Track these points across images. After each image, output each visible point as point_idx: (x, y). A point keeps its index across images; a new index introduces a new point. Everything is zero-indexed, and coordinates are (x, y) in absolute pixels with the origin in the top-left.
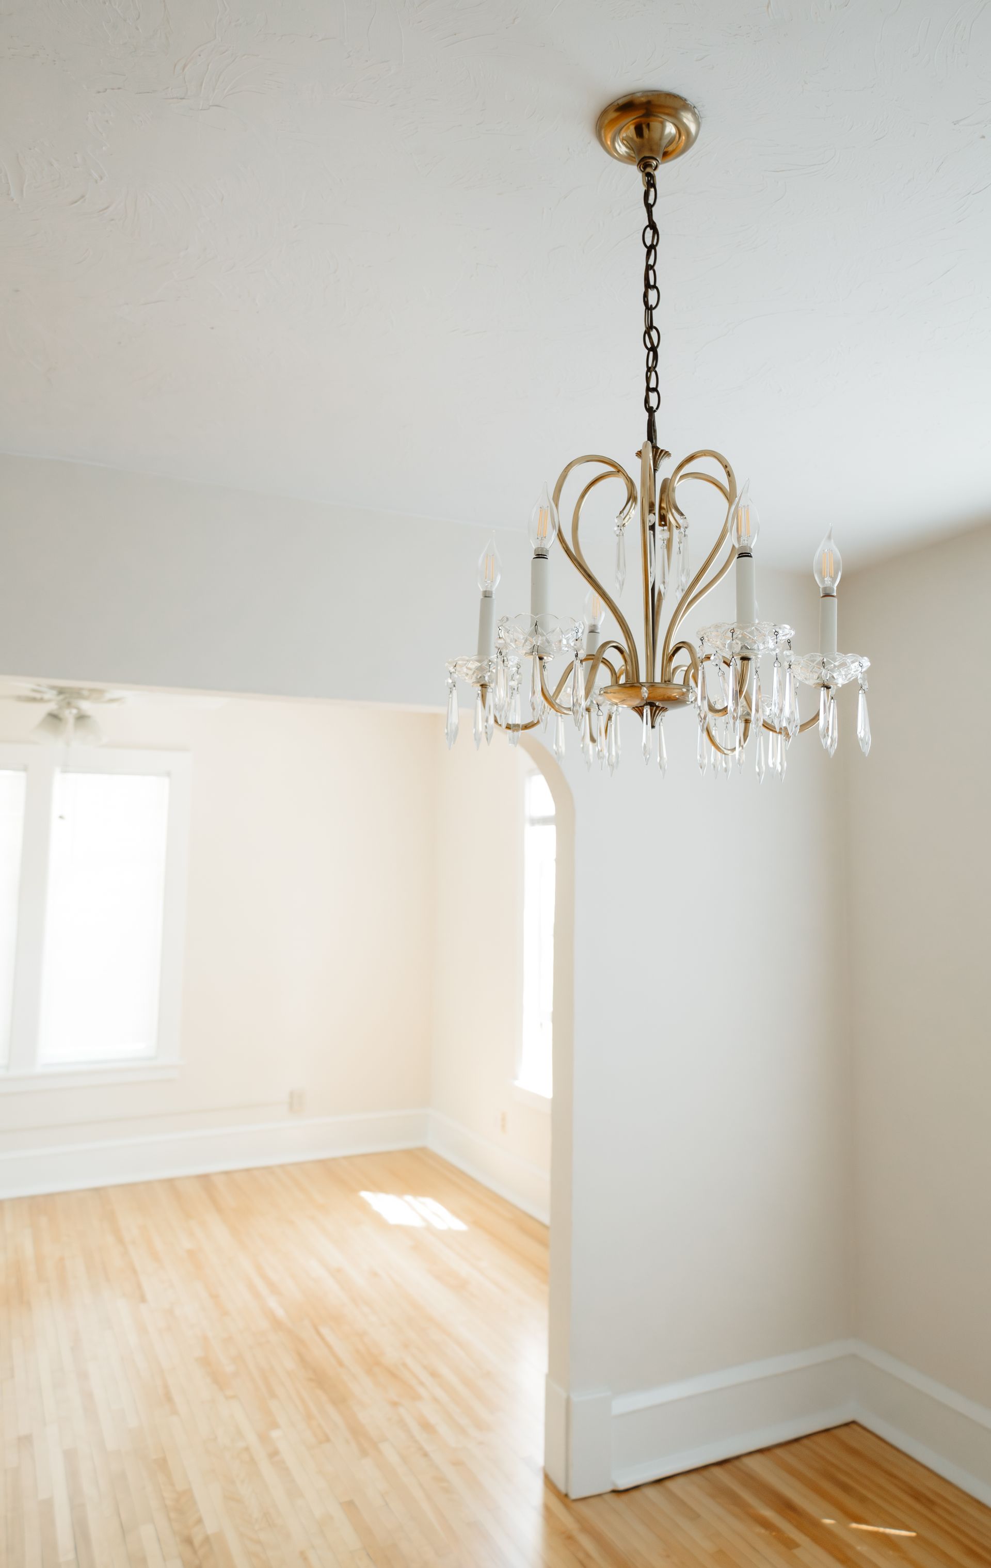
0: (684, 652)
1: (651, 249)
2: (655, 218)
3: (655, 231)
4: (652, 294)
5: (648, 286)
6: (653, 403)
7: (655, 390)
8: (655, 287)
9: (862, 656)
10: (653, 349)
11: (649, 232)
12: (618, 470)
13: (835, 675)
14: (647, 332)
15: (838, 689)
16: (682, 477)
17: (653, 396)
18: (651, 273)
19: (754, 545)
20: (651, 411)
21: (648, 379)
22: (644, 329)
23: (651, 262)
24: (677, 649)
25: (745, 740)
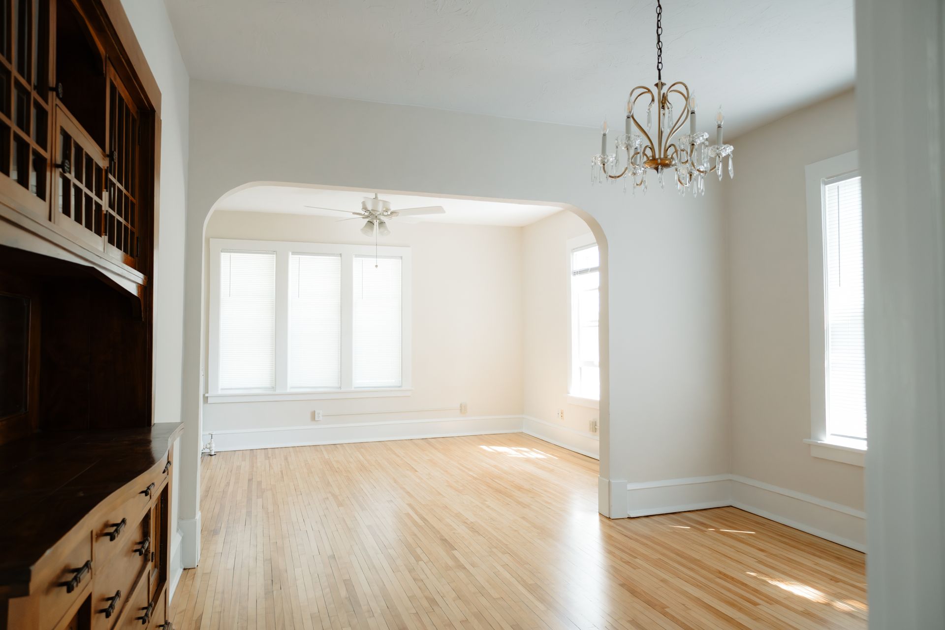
0: (672, 147)
1: (659, 14)
2: (660, 3)
3: (661, 8)
4: (660, 30)
5: (658, 27)
6: (660, 67)
7: (661, 63)
8: (660, 27)
9: (731, 145)
10: (660, 49)
11: (659, 8)
12: (649, 91)
13: (721, 152)
14: (658, 43)
15: (723, 158)
16: (671, 91)
17: (660, 65)
18: (659, 22)
19: (696, 110)
20: (659, 70)
21: (658, 59)
22: (657, 42)
23: (659, 19)
24: (670, 146)
25: (690, 181)
